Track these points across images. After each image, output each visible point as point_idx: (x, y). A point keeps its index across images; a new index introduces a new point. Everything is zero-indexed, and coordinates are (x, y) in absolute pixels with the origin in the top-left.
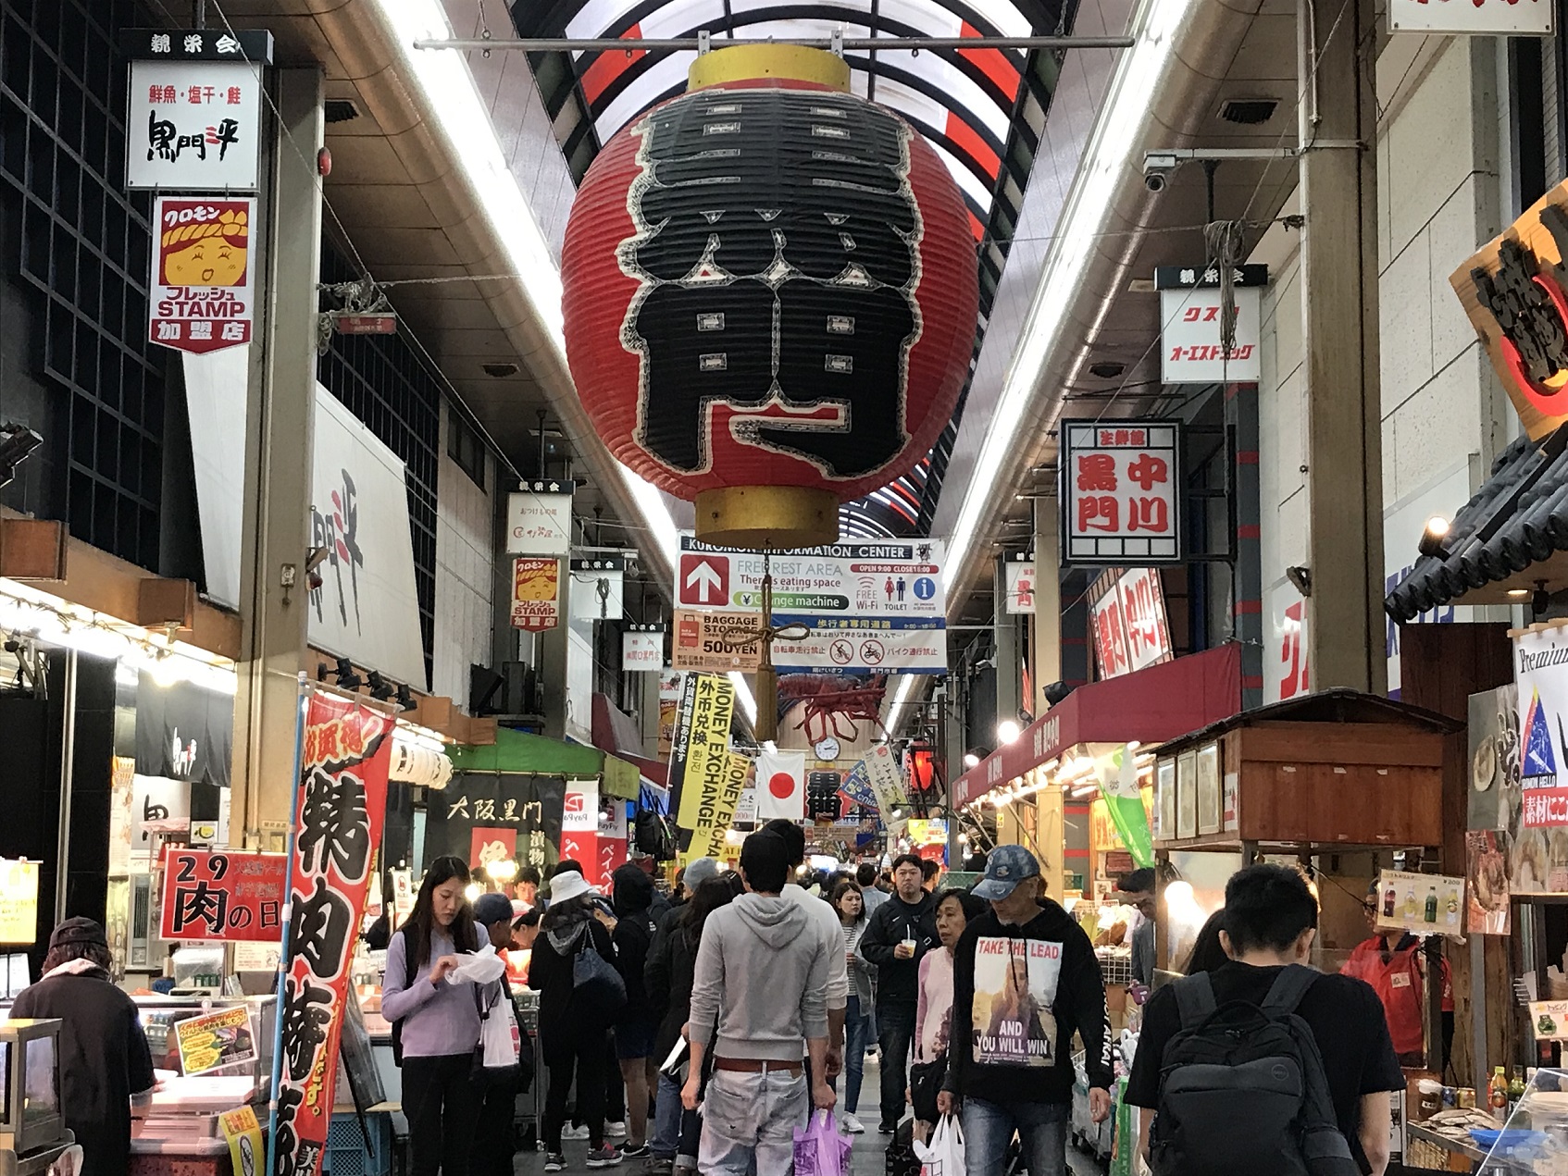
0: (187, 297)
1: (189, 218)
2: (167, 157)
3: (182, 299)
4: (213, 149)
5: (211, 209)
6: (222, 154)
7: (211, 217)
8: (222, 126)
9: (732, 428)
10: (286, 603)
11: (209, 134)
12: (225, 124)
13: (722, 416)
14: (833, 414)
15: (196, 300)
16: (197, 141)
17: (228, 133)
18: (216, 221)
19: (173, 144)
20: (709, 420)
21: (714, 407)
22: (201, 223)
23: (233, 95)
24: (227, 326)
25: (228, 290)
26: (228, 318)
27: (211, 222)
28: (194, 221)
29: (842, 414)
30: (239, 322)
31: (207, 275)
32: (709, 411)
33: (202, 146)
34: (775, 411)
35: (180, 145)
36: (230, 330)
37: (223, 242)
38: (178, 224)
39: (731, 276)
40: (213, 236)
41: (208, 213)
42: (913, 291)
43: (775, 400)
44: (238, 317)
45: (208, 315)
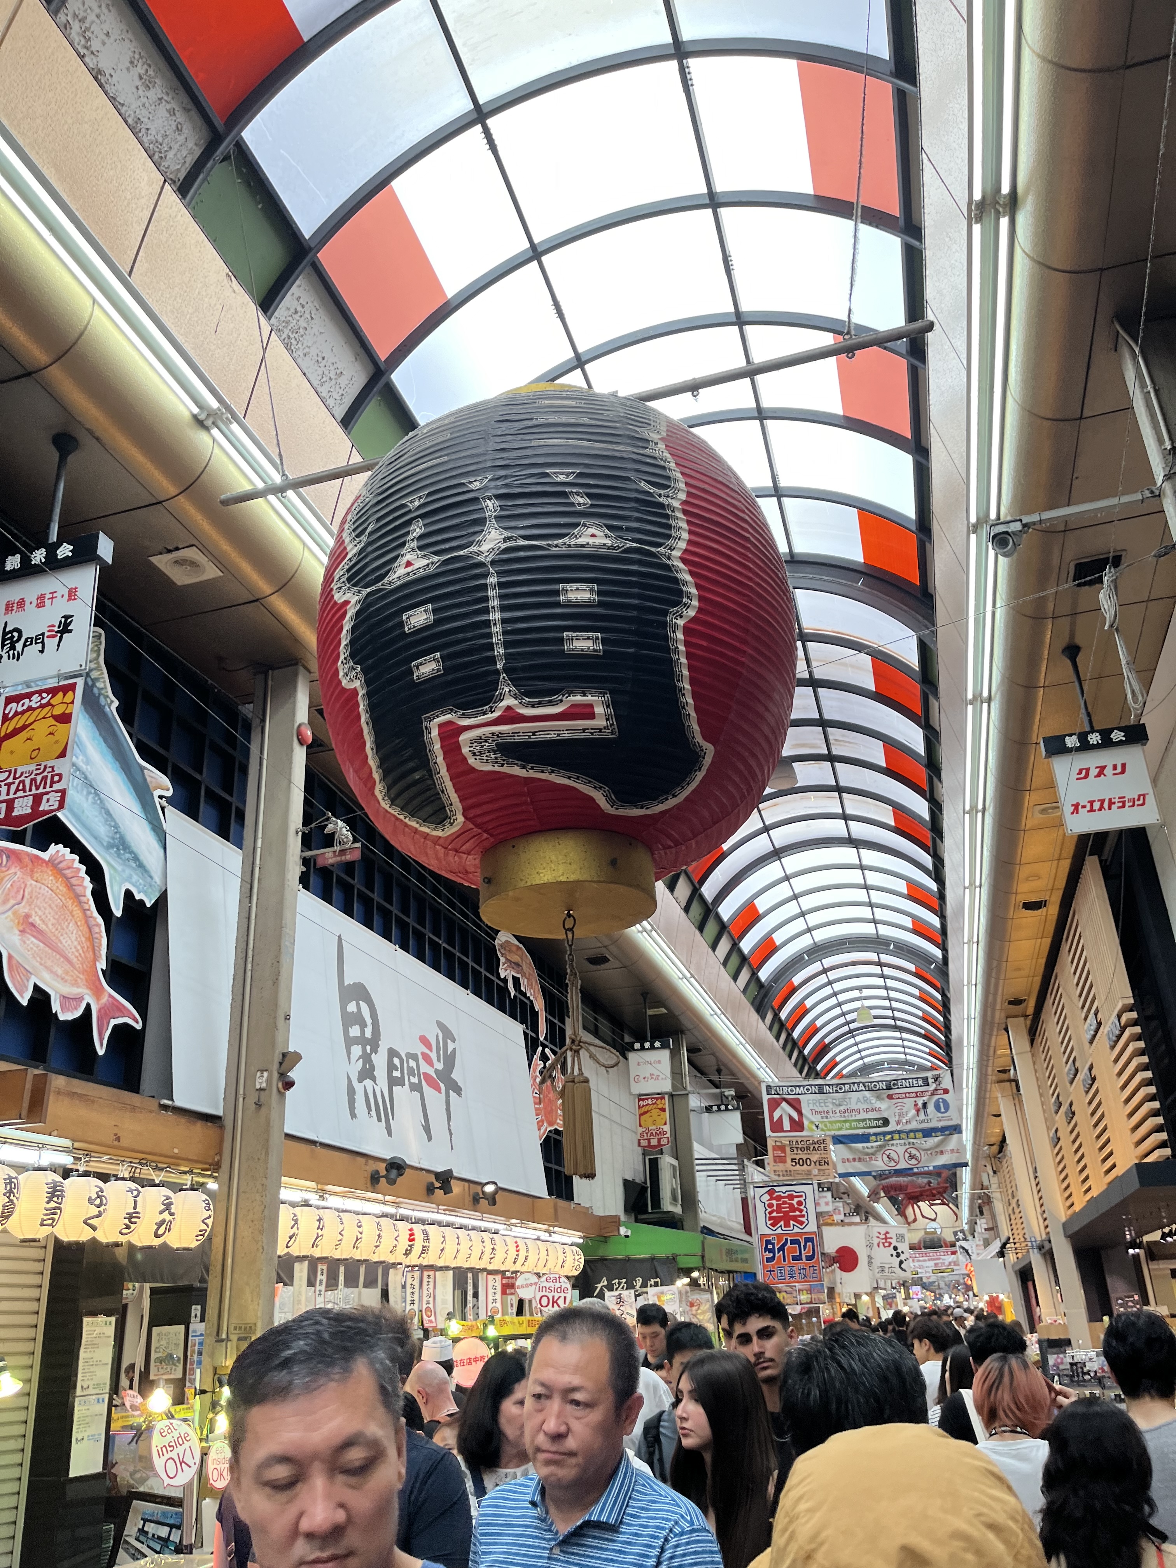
0: (15, 778)
1: (25, 707)
2: (14, 658)
3: (10, 780)
4: (51, 644)
5: (44, 695)
6: (58, 646)
7: (43, 702)
8: (61, 622)
9: (465, 750)
10: (259, 1105)
11: (49, 631)
12: (63, 620)
13: (450, 734)
14: (587, 712)
15: (22, 778)
16: (40, 639)
17: (65, 627)
18: (48, 704)
19: (19, 646)
20: (437, 746)
21: (440, 726)
22: (34, 709)
23: (72, 594)
24: (45, 798)
25: (49, 764)
26: (48, 789)
27: (42, 706)
28: (30, 708)
29: (599, 710)
30: (56, 791)
31: (35, 754)
32: (435, 733)
33: (43, 643)
34: (510, 717)
35: (25, 646)
36: (48, 801)
37: (52, 721)
38: (16, 714)
39: (436, 558)
40: (44, 718)
41: (42, 698)
42: (676, 553)
43: (509, 701)
44: (56, 787)
45: (30, 790)
